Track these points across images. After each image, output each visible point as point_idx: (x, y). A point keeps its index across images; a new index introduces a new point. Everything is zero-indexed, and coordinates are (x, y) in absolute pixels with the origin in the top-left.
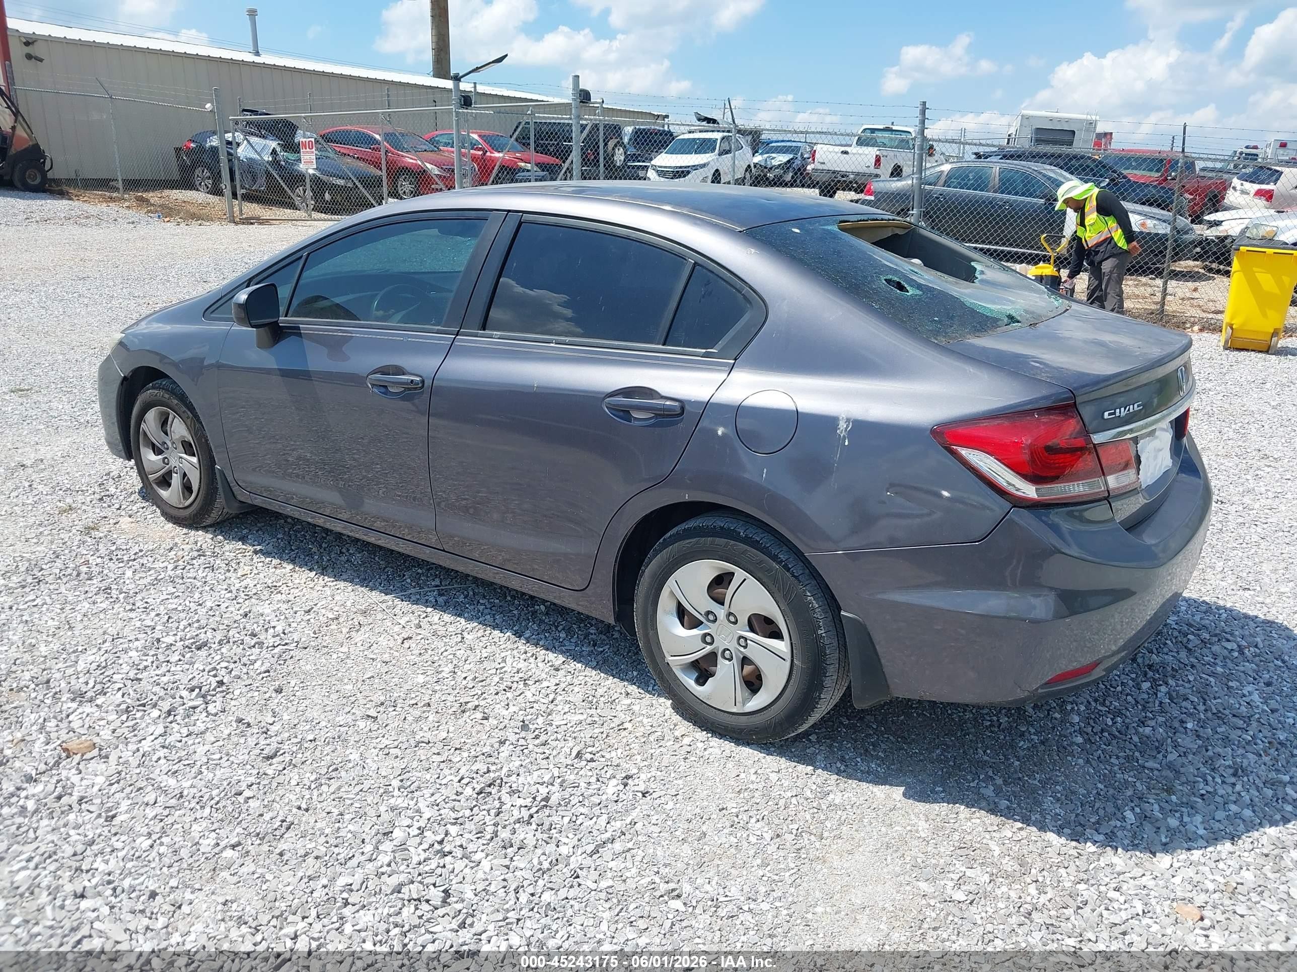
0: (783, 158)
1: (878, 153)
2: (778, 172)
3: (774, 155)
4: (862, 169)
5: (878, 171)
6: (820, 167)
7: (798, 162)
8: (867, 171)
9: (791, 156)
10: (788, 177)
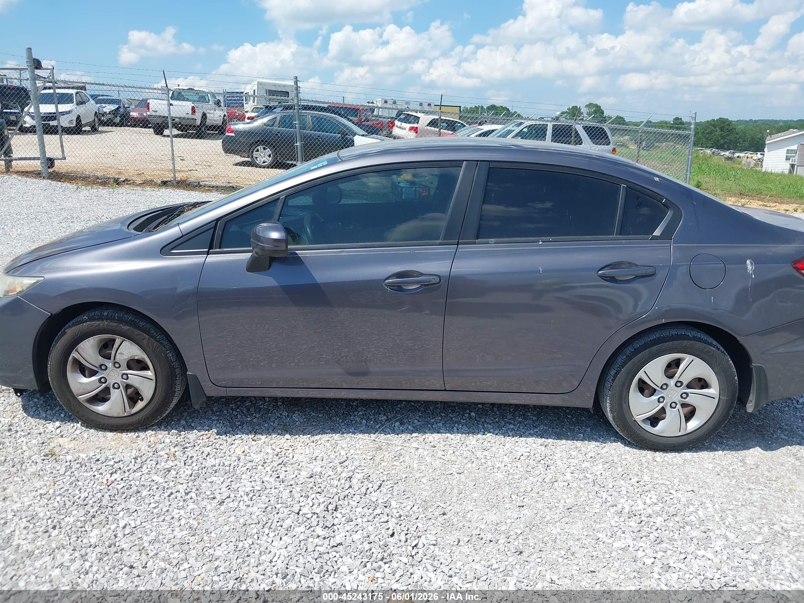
0: (113, 107)
1: (193, 105)
2: (109, 116)
3: (104, 105)
4: (183, 115)
5: (194, 117)
6: (154, 114)
7: (122, 110)
8: (186, 116)
9: (116, 106)
10: (118, 120)
